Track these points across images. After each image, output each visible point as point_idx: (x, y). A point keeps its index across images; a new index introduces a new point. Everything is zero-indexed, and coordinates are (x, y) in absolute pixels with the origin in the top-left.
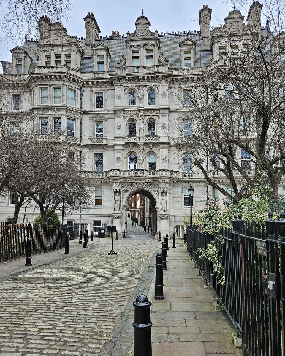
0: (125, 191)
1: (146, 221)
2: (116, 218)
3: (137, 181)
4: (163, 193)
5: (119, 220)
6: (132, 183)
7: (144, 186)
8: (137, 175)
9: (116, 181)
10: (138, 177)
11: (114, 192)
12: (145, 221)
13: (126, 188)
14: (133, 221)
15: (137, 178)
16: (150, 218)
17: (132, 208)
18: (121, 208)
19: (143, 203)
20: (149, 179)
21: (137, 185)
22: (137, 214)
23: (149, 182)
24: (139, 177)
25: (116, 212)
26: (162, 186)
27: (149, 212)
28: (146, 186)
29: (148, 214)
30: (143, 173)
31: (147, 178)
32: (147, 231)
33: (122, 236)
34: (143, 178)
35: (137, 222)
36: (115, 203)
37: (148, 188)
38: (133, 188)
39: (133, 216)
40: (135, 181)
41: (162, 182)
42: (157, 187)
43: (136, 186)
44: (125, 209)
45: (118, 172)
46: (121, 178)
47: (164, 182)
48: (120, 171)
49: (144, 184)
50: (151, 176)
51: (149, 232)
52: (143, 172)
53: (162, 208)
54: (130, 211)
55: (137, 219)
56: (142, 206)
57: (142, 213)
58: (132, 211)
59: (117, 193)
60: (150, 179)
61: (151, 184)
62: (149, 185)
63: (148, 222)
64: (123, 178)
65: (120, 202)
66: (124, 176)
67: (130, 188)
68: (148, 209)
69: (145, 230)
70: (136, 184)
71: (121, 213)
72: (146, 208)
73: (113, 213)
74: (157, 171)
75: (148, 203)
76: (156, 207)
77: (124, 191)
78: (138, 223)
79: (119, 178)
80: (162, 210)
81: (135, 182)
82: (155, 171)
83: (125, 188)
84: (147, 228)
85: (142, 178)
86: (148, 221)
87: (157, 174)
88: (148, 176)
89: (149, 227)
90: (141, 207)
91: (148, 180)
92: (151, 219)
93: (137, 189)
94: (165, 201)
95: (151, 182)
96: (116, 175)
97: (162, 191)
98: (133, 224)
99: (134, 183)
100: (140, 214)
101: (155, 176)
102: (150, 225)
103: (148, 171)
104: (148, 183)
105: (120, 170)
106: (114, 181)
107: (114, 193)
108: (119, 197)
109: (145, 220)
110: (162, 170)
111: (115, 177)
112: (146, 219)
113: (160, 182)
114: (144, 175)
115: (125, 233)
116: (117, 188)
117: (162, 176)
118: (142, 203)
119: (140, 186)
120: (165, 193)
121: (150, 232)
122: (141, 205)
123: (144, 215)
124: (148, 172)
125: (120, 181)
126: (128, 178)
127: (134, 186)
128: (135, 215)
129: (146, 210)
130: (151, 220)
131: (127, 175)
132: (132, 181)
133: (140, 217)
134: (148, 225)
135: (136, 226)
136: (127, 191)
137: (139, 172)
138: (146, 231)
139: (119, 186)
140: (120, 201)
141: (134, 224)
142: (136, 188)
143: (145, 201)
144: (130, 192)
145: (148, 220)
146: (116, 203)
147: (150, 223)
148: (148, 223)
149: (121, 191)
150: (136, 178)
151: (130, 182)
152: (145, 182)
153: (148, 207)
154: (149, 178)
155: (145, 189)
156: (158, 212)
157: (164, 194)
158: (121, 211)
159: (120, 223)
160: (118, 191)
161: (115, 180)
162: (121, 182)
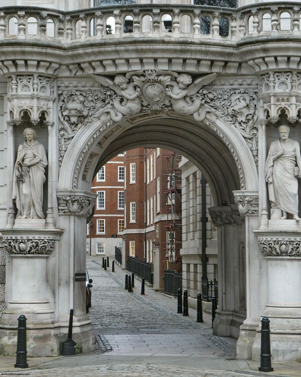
0: (73, 119)
1: (188, 271)
2: (21, 251)
3: (137, 68)
4: (279, 124)
5: (38, 264)
6: (112, 77)
7: (177, 93)
8: (136, 35)
9: (22, 69)
10: (140, 47)
11: (15, 127)
12: (180, 271)
13: (78, 106)
14: (130, 274)
15: (137, 51)
16: (205, 259)
17: (130, 226)
18: (52, 202)
19: (171, 201)
20: (201, 52)
21: (135, 87)
22: (149, 245)
23: (204, 69)
24: (144, 47)
25: (22, 223)
26: (271, 91)
27: (198, 235)
28: (184, 93)
29: (197, 243)
30: (168, 24)
31: (193, 47)
32: (193, 313)
33: (54, 344)
34: (170, 47)
35: (148, 277)
36: (20, 180)
37: (198, 102)
38: (116, 103)
39: (132, 254)
40: (123, 69)
41: (273, 67)
42: (248, 98)
43: (130, 93)
44: (75, 207)
45: (32, 23)
46: (49, 51)
47: (283, 66)
48: (42, 18)
49: (175, 79)
50: (215, 37)
51: (200, 319)
52: (167, 17)
53: (272, 198)
54: (120, 236)
55: (150, 267)
56: (169, 212)
57: (168, 239)
58: (128, 238)
59: (29, 132)
60: (206, 53)
61: (212, 84)
62: (203, 87)
63: (195, 277)
64: (57, 52)
65: (46, 174)
66: (66, 41)
67: (99, 104)
68: (195, 223)
69: (183, 308)
70: (130, 81)
71: (51, 228)
72: (188, 217)
73: (8, 227)
74: (246, 12)
75: (195, 198)
76: (238, 199)
77: (69, 121)
78: (152, 282)
79: (36, 49)
80: (276, 213)
81: (124, 74)
82: (238, 16)
83: (71, 105)
84: (192, 300)
85: (163, 51)
86: (196, 272)
87: (246, 26)
88: (198, 36)
89: (199, 297)
90: (165, 218)
91: (199, 61)
92: (211, 261)
93: (135, 106)
94: (289, 165)
95: (216, 70)
96: (21, 37)
97: (274, 114)
98: (129, 286)
99: (118, 80)
100: (161, 245)
101: (234, 39)
102: (205, 289)
103: (197, 12)
104: (195, 76)
105: (44, 14)
106: (13, 70)
107: (11, 128)
108: (41, 148)
109: (184, 267)
110: (274, 8)
111: (18, 49)
112: (188, 265)
113: (264, 68)
114: (176, 35)
115: (71, 327)
116: (26, 104)
117: (275, 34)
118: (169, 202)
119: (152, 91)
120: (289, 124)
121: (207, 317)
122: (165, 209)
123: (179, 246)
124: (197, 21)
125: (42, 71)
126: (89, 50)
127: (118, 91)
128: (140, 249)
129: (188, 225)
130: (210, 269)
131: (83, 39)
132: (111, 69)
133: (163, 258)
134: (195, 288)
135: (143, 293)
136: (82, 118)
137: (147, 20)
138: (186, 314)
139: (42, 94)
140: (46, 168)
141: (138, 283)
142: (130, 104)
143: (179, 191)
144: (97, 124)
145: (195, 265)
146: (26, 179)
147: (205, 278)
148: (195, 281)
149: (52, 118)
150: (131, 47)
151: (100, 70)
152: (179, 73)
153: (195, 214)
154: (203, 48)
155: (180, 106)
156: (251, 225)
157: (284, 129)
158: (49, 220)
159: (47, 281)
160: (35, 116)
161: (14, 61)
162: (50, 72)
